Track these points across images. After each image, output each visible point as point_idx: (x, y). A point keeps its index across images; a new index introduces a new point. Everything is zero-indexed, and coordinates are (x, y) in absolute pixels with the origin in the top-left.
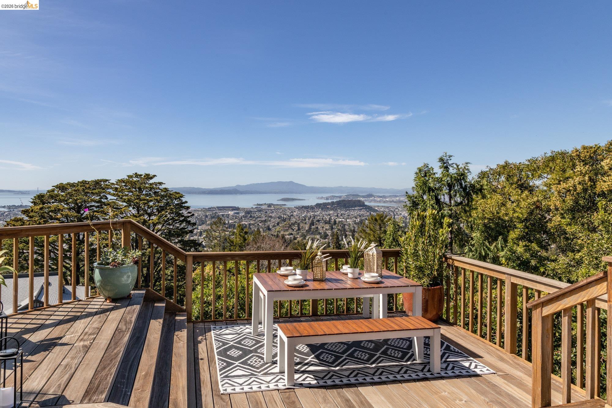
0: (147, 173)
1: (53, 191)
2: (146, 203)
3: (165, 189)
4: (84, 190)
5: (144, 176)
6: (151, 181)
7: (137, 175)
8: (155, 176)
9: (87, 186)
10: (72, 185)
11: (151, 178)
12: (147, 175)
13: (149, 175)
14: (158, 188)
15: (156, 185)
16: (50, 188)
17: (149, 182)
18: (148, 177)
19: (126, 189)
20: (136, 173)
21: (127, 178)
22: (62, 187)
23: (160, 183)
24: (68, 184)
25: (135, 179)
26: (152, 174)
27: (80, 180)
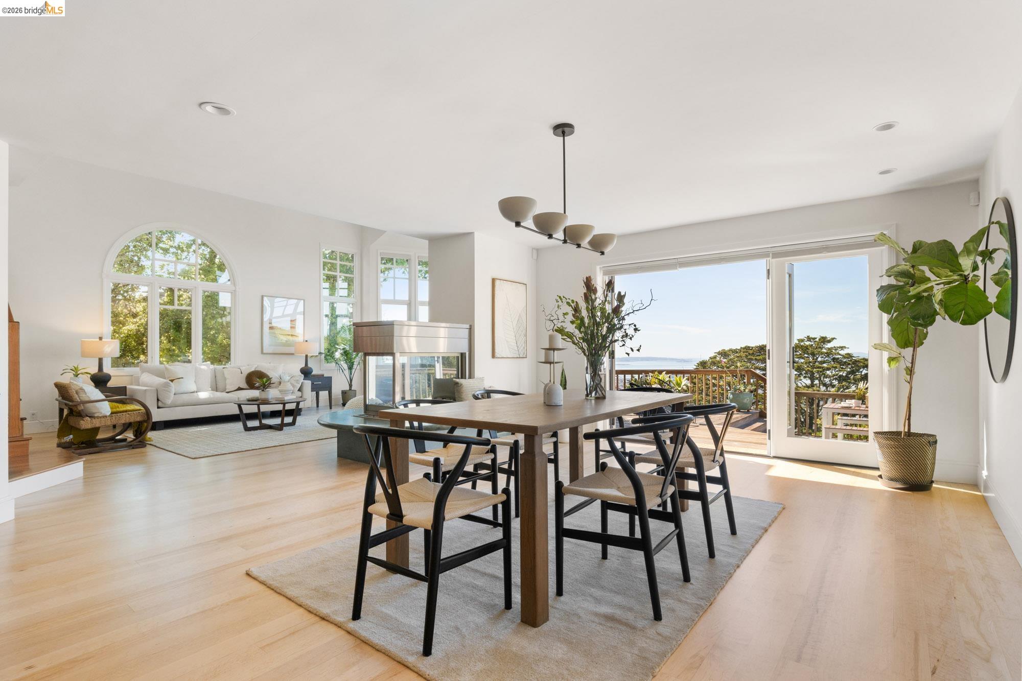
0: (824, 336)
1: (715, 357)
2: (821, 372)
3: (848, 354)
4: (747, 356)
5: (819, 340)
6: (829, 345)
7: (809, 339)
8: (833, 339)
9: (751, 352)
10: (735, 351)
11: (829, 341)
12: (823, 338)
13: (826, 338)
14: (838, 353)
15: (836, 350)
16: (713, 355)
17: (826, 347)
18: (824, 340)
19: (797, 355)
20: (808, 336)
21: (797, 342)
22: (724, 354)
23: (842, 348)
24: (731, 350)
25: (808, 343)
26: (829, 337)
27: (743, 346)
